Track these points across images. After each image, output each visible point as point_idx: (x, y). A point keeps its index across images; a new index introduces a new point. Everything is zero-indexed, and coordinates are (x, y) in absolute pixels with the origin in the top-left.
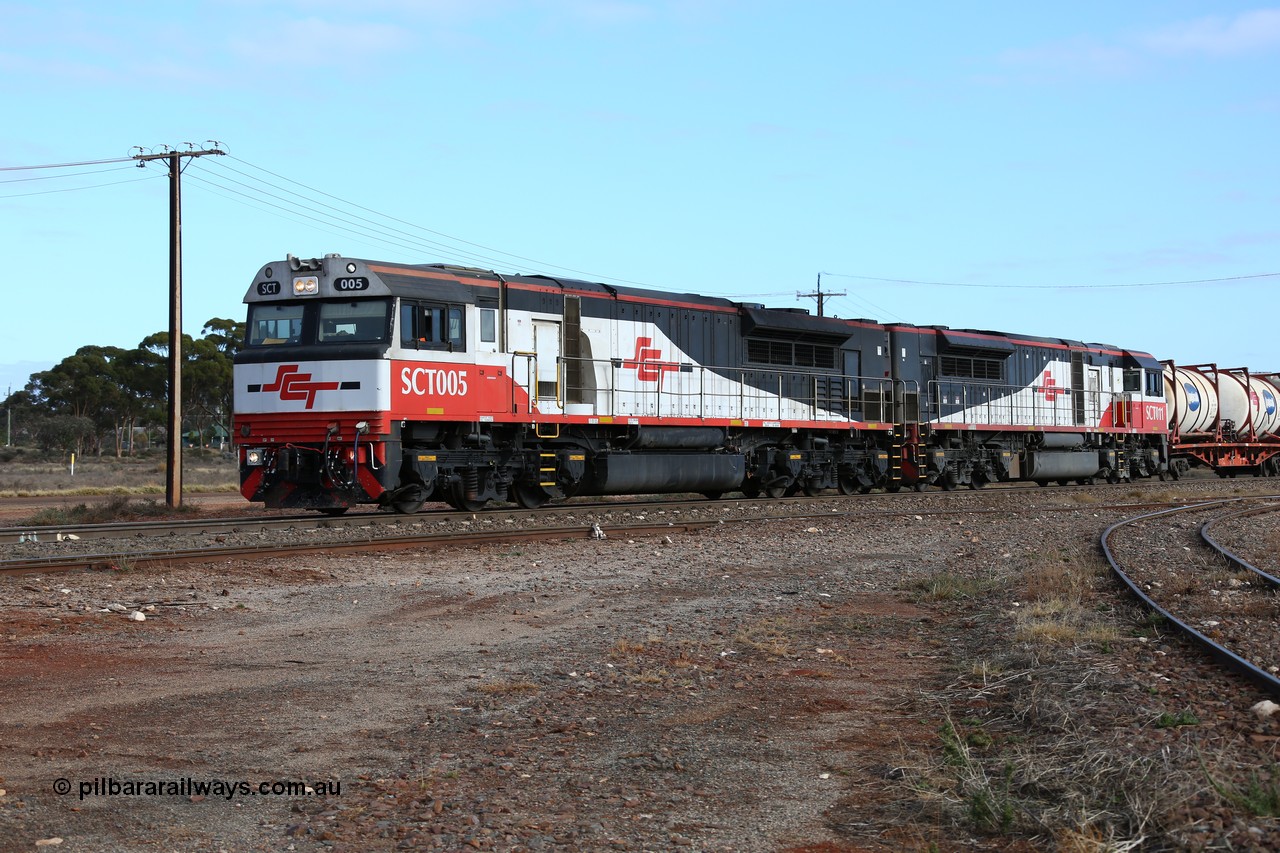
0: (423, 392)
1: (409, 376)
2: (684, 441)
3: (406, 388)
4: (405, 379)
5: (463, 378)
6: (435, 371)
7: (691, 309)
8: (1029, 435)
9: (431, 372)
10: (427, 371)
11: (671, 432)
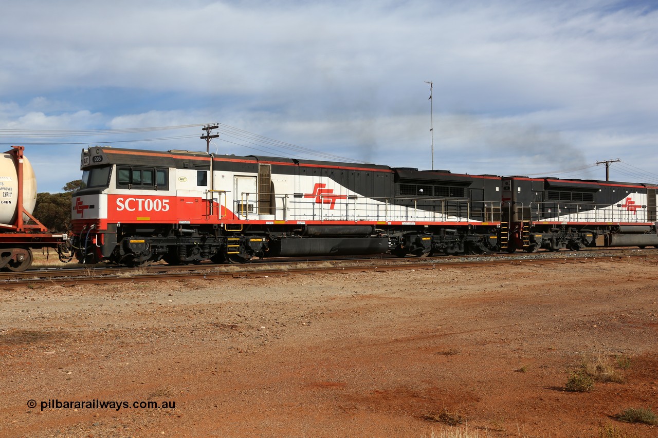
0: (134, 209)
1: (123, 203)
2: (341, 232)
3: (120, 207)
4: (118, 203)
5: (165, 203)
6: (144, 200)
7: (356, 170)
8: (610, 227)
9: (140, 201)
10: (137, 199)
11: (330, 228)
